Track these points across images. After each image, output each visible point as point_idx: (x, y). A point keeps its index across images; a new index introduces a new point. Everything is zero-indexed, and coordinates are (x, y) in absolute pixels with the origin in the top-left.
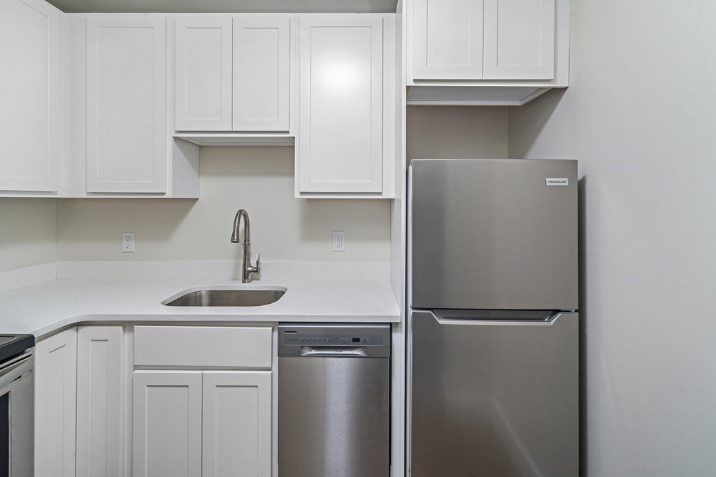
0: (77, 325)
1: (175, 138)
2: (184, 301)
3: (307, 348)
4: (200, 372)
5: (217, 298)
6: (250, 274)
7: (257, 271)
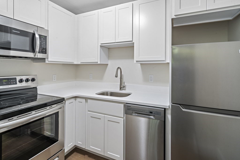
0: (76, 97)
1: (100, 46)
2: (103, 94)
3: (134, 113)
4: (104, 115)
5: (112, 94)
6: (122, 88)
7: (124, 87)
